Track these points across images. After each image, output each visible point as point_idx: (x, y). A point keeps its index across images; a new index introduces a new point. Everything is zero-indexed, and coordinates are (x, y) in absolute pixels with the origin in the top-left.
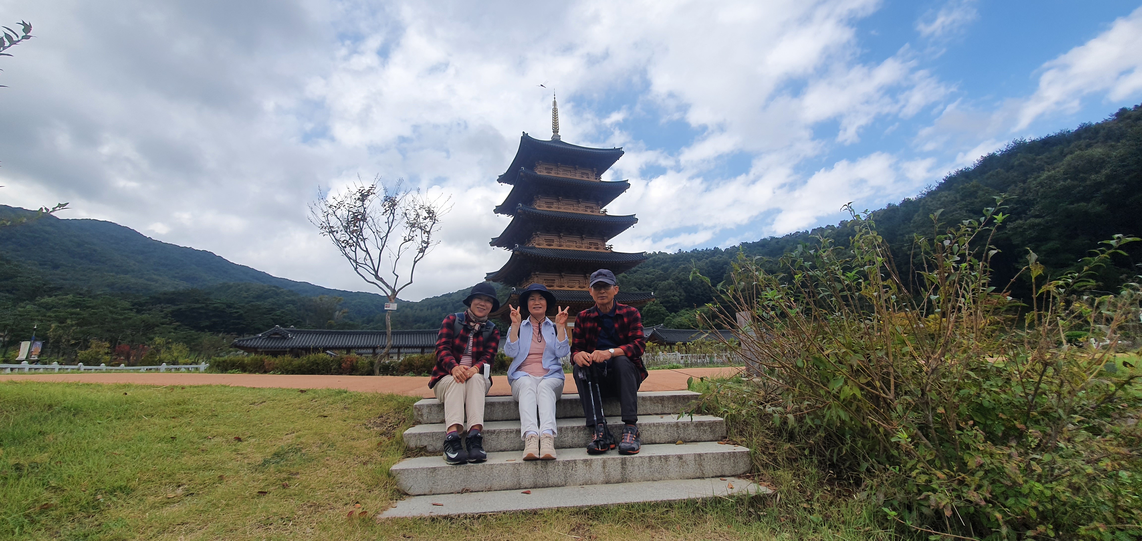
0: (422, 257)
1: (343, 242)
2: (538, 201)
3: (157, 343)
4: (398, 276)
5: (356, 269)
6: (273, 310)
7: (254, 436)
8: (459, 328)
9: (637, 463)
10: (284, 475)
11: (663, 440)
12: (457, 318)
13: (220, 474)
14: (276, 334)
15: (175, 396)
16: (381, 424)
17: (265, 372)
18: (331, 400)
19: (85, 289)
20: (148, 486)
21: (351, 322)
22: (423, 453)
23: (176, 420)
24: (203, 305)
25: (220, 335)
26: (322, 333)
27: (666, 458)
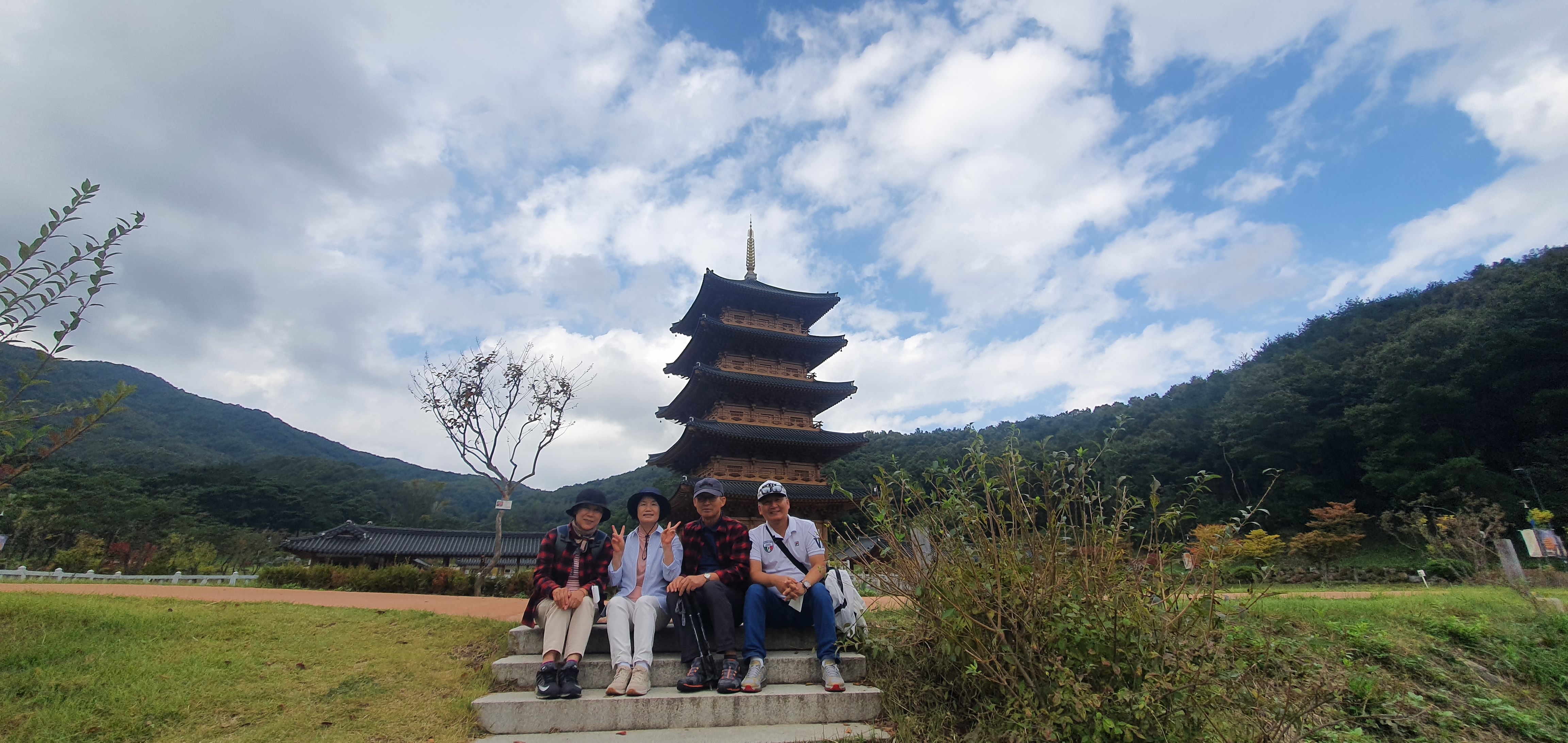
0: (550, 441)
1: (450, 421)
2: (723, 360)
3: (172, 541)
4: (516, 466)
5: (463, 455)
6: (345, 497)
7: (319, 664)
8: (561, 545)
9: (753, 704)
10: (352, 707)
11: (792, 680)
12: (559, 534)
13: (279, 703)
14: (347, 532)
15: (229, 614)
16: (470, 654)
17: (331, 588)
18: (413, 624)
19: (78, 459)
20: (201, 714)
21: (455, 518)
22: (512, 687)
23: (230, 643)
24: (246, 488)
25: (264, 532)
26: (413, 533)
27: (785, 698)
